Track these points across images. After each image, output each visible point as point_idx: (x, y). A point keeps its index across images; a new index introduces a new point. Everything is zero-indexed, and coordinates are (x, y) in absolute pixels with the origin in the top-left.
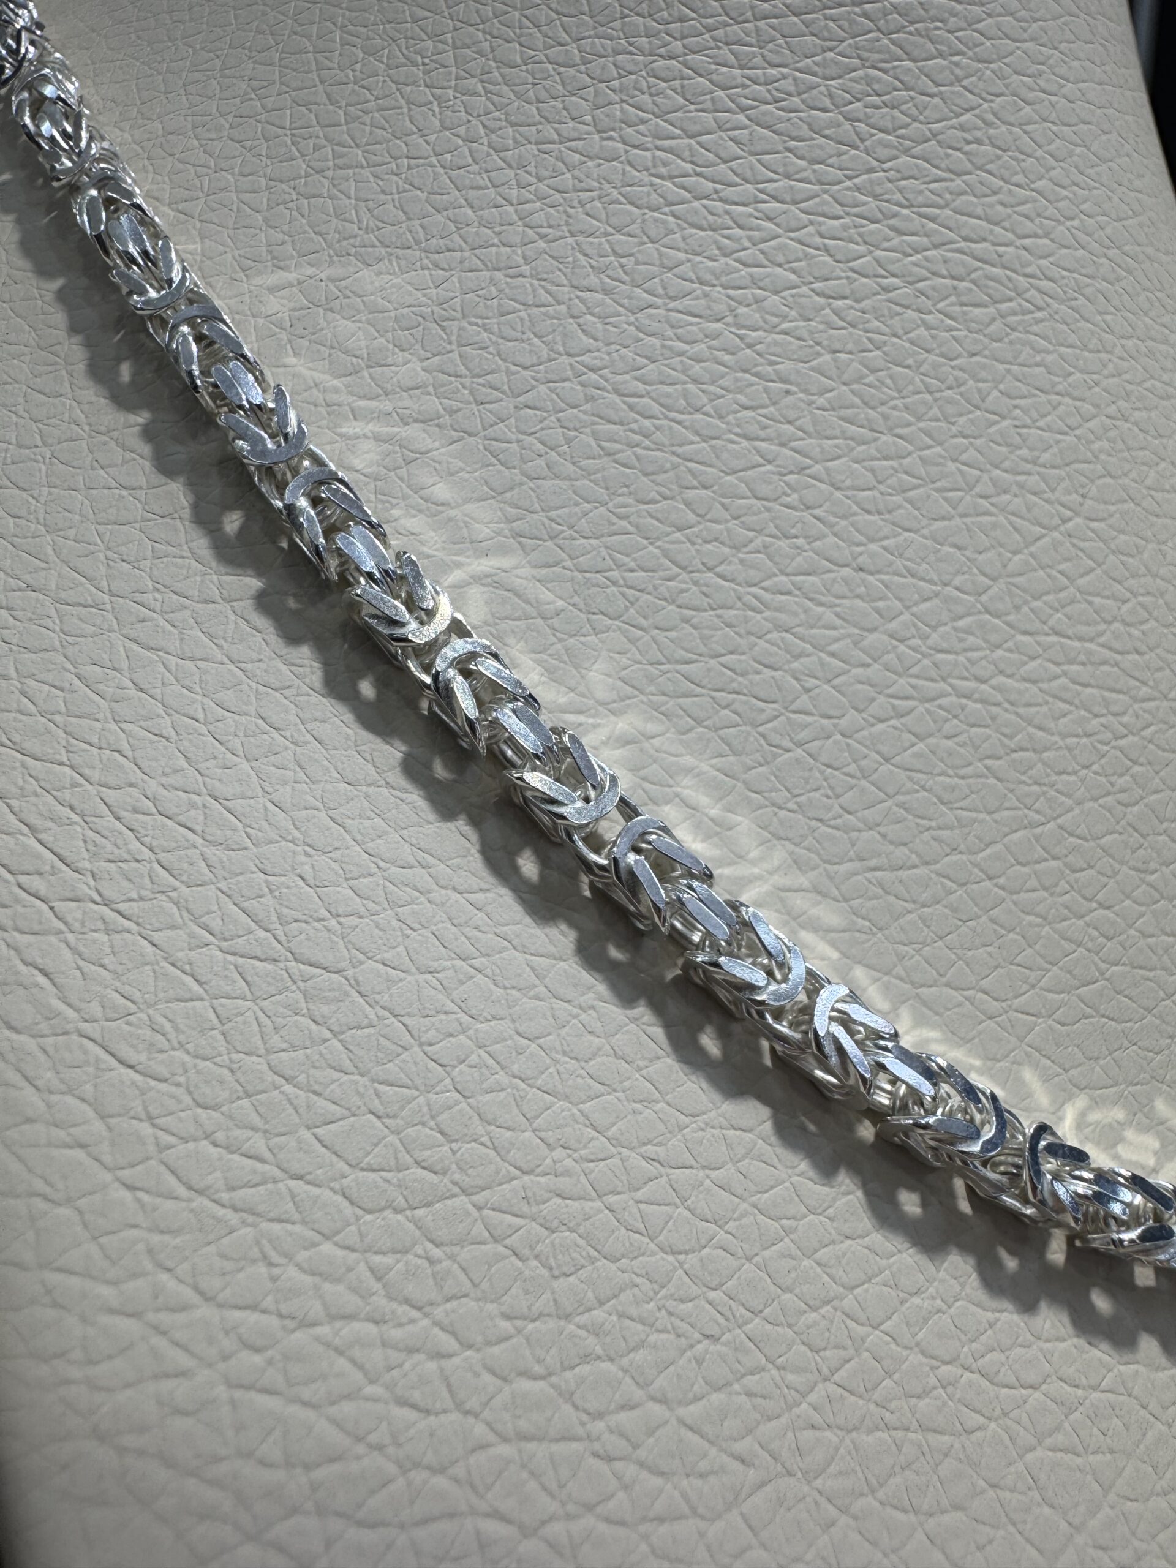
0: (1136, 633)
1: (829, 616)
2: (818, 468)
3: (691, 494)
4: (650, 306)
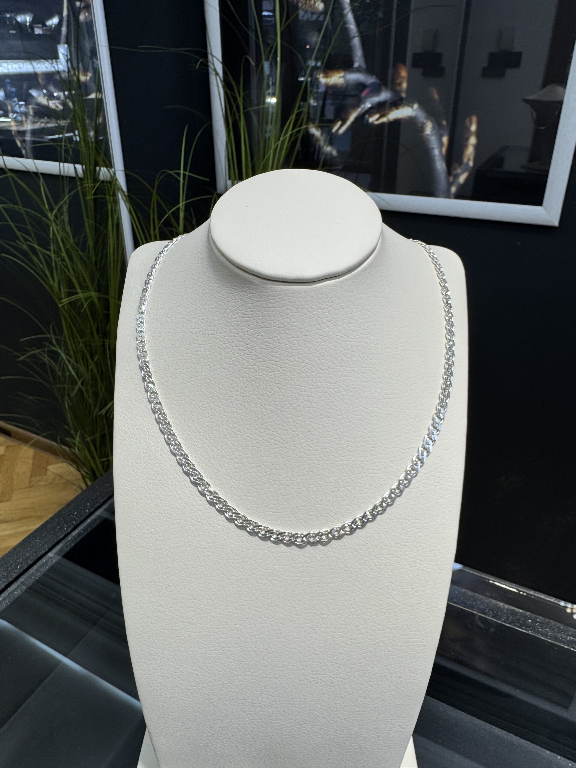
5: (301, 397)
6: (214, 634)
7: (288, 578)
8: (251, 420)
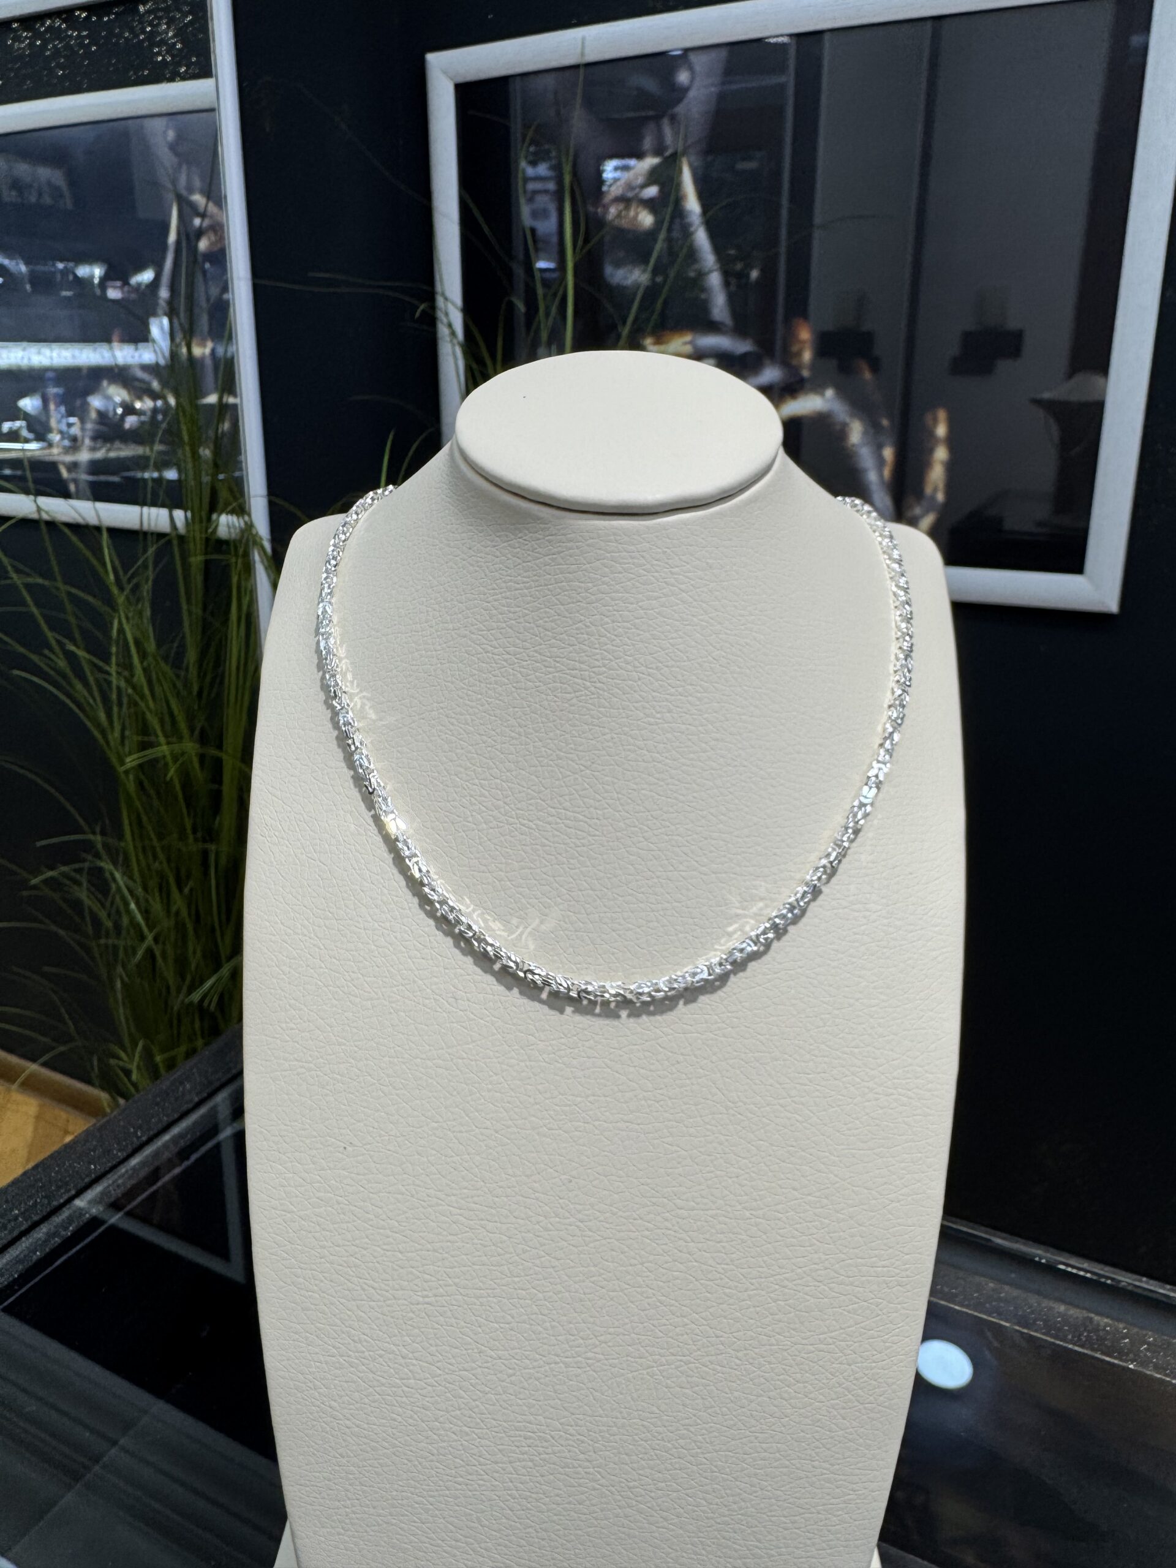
0: (599, 812)
1: (487, 793)
2: (498, 747)
3: (458, 751)
4: (463, 688)
5: (632, 741)
6: (446, 1255)
7: (606, 1125)
8: (529, 791)
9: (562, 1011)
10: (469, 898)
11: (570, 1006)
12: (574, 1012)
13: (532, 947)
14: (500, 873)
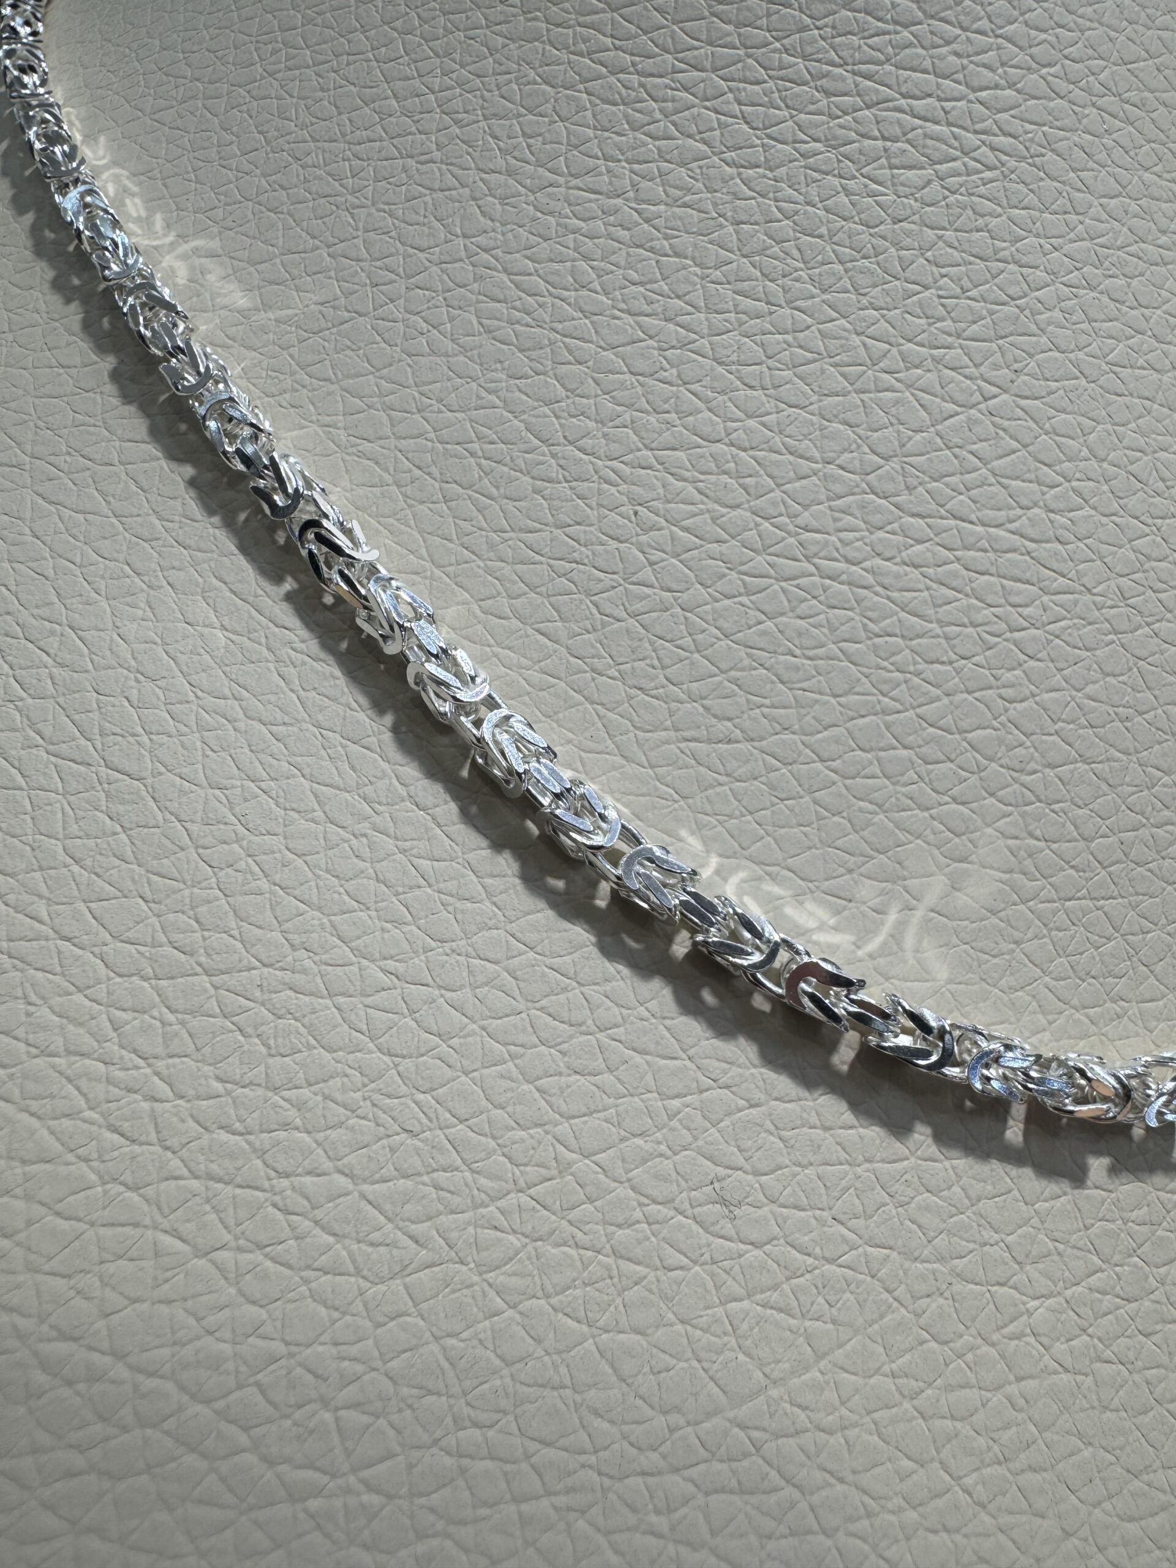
9: (1078, 1177)
10: (699, 829)
11: (1099, 1153)
12: (1113, 1171)
13: (942, 973)
14: (787, 736)
